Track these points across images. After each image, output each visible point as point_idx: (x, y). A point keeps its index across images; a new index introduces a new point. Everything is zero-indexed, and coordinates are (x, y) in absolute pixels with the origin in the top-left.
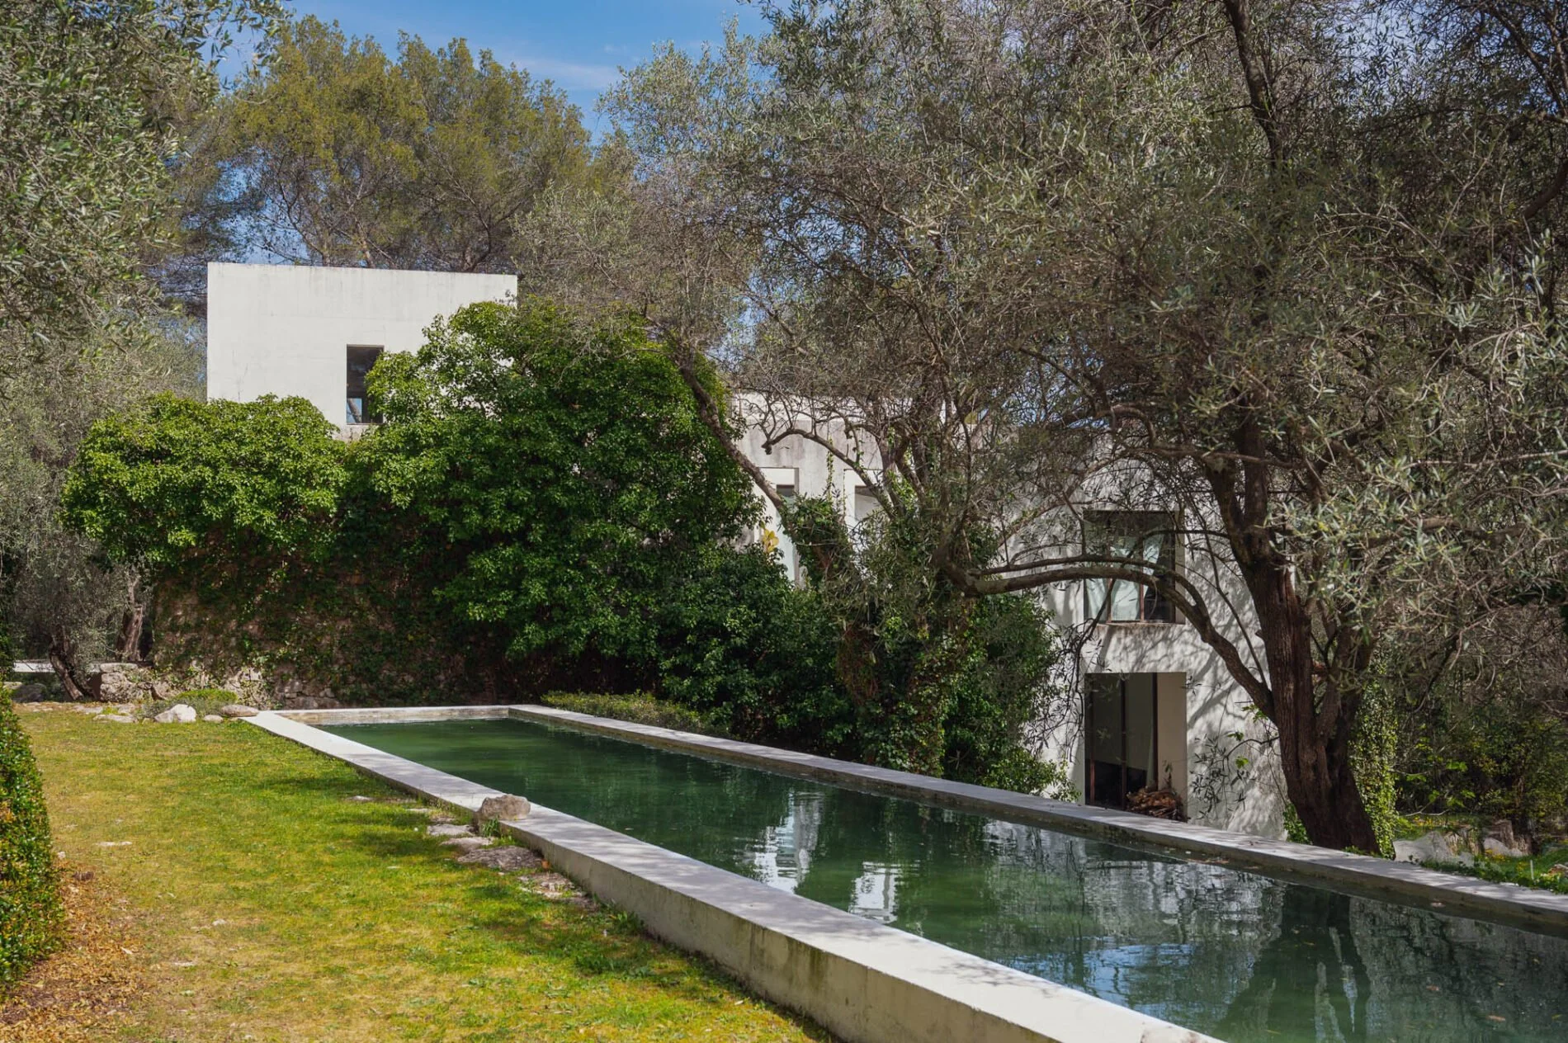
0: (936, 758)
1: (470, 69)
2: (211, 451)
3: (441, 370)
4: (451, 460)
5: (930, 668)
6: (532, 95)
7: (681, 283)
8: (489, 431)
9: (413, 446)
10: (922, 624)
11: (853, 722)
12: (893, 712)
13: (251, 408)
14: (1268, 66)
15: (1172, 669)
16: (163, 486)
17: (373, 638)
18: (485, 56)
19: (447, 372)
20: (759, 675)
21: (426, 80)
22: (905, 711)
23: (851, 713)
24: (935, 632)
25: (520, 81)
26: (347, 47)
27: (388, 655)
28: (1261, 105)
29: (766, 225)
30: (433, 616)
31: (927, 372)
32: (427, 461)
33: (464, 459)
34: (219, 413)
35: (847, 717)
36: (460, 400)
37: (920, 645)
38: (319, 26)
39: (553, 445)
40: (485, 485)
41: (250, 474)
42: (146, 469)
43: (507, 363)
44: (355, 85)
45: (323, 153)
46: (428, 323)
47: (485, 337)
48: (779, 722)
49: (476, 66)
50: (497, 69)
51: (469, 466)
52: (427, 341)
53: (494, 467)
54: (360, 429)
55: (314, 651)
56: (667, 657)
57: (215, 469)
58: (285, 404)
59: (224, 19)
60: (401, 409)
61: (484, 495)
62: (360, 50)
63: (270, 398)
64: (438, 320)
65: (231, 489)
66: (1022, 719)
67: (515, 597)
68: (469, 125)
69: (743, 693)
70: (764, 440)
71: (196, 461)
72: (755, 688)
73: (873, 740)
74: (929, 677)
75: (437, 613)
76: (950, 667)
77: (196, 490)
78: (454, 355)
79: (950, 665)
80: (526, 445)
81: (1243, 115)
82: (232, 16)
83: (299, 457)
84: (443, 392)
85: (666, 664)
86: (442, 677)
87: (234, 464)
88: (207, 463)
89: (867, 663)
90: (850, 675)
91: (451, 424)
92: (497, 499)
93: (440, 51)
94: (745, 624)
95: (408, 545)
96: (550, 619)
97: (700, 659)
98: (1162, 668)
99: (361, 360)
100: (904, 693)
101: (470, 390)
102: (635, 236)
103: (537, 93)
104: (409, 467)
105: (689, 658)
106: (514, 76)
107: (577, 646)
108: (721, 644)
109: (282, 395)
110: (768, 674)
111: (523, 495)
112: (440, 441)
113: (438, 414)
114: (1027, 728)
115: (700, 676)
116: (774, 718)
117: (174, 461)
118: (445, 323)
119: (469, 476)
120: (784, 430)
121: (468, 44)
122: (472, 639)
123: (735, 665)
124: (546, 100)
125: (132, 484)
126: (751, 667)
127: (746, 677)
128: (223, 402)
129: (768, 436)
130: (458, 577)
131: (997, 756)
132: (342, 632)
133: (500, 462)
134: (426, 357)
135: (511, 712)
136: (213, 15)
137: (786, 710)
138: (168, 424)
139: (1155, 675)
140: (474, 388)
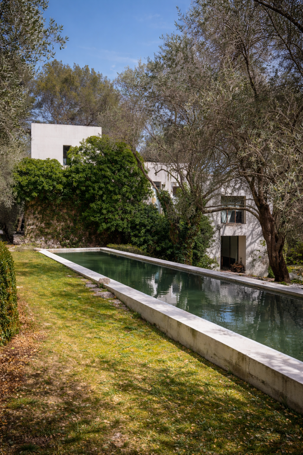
0: (191, 258)
1: (89, 73)
2: (38, 173)
3: (84, 153)
4: (86, 175)
5: (190, 235)
6: (102, 80)
7: (133, 130)
8: (94, 169)
9: (77, 171)
10: (189, 223)
11: (173, 249)
12: (182, 246)
13: (45, 161)
14: (254, 74)
15: (242, 235)
16: (29, 182)
17: (69, 227)
18: (93, 69)
19: (85, 153)
20: (152, 237)
21: (79, 76)
22: (184, 246)
23: (172, 246)
24: (192, 225)
25: (100, 76)
26: (63, 67)
27: (72, 232)
28: (252, 83)
29: (153, 111)
30: (82, 221)
31: (192, 152)
32: (81, 175)
33: (89, 175)
34: (38, 163)
35: (171, 247)
36: (88, 161)
37: (188, 229)
38: (57, 62)
39: (109, 173)
40: (94, 182)
41: (46, 179)
42: (25, 178)
43: (98, 152)
44: (65, 77)
45: (58, 94)
46: (81, 140)
47: (94, 145)
48: (157, 249)
49: (90, 72)
50: (95, 73)
51: (90, 177)
52: (81, 145)
53: (96, 178)
54: (66, 166)
55: (56, 231)
56: (132, 232)
57: (39, 177)
58: (52, 161)
59: (36, 53)
60: (75, 162)
61: (94, 185)
62: (66, 67)
63: (49, 159)
64: (83, 140)
65: (43, 182)
66: (207, 247)
67: (100, 215)
68: (89, 88)
69: (149, 241)
70: (155, 172)
71: (35, 175)
72: (152, 240)
73: (178, 253)
74: (190, 237)
75: (83, 220)
76: (195, 235)
77: (35, 183)
78: (87, 149)
79: (195, 234)
80: (103, 172)
81: (249, 85)
82: (38, 52)
83: (56, 174)
84: (85, 158)
85: (132, 234)
86: (84, 238)
87: (43, 176)
88: (37, 176)
89: (176, 233)
90: (172, 237)
91: (86, 167)
92: (96, 186)
93: (83, 69)
94: (150, 223)
95: (77, 201)
96: (107, 221)
97: (140, 232)
98: (240, 234)
99: (66, 148)
100: (184, 241)
101: (90, 158)
102: (122, 118)
103: (104, 79)
104: (77, 177)
105: (137, 232)
106: (99, 75)
107: (113, 229)
108: (144, 228)
109: (51, 158)
110: (154, 236)
111: (103, 185)
112: (84, 170)
113: (83, 164)
114: (208, 250)
115: (140, 237)
116: (155, 248)
117: (30, 175)
118: (85, 140)
119: (90, 180)
120: (160, 169)
121: (89, 67)
122: (90, 227)
123: (147, 234)
124: (106, 81)
125: (22, 181)
126: (151, 235)
127: (149, 237)
128: (39, 160)
129: (156, 171)
130: (87, 210)
131: (202, 256)
132: (62, 226)
133: (97, 177)
134: (81, 149)
135: (101, 249)
136: (34, 52)
137: (158, 246)
138: (28, 165)
139: (238, 237)
140: (92, 158)
